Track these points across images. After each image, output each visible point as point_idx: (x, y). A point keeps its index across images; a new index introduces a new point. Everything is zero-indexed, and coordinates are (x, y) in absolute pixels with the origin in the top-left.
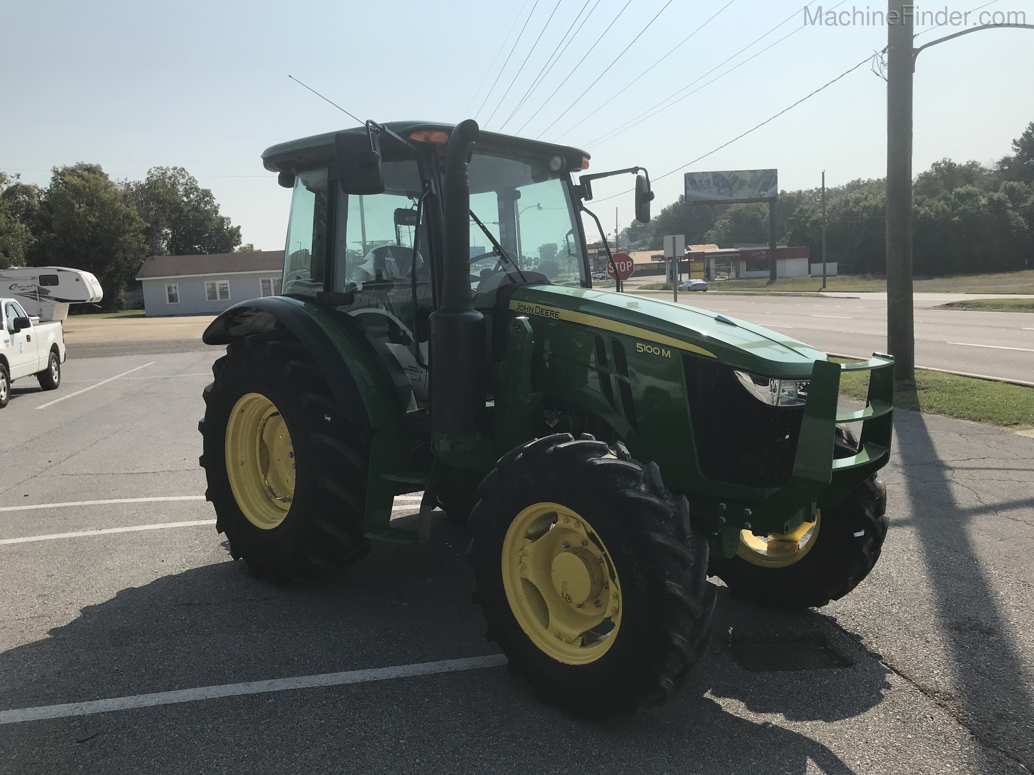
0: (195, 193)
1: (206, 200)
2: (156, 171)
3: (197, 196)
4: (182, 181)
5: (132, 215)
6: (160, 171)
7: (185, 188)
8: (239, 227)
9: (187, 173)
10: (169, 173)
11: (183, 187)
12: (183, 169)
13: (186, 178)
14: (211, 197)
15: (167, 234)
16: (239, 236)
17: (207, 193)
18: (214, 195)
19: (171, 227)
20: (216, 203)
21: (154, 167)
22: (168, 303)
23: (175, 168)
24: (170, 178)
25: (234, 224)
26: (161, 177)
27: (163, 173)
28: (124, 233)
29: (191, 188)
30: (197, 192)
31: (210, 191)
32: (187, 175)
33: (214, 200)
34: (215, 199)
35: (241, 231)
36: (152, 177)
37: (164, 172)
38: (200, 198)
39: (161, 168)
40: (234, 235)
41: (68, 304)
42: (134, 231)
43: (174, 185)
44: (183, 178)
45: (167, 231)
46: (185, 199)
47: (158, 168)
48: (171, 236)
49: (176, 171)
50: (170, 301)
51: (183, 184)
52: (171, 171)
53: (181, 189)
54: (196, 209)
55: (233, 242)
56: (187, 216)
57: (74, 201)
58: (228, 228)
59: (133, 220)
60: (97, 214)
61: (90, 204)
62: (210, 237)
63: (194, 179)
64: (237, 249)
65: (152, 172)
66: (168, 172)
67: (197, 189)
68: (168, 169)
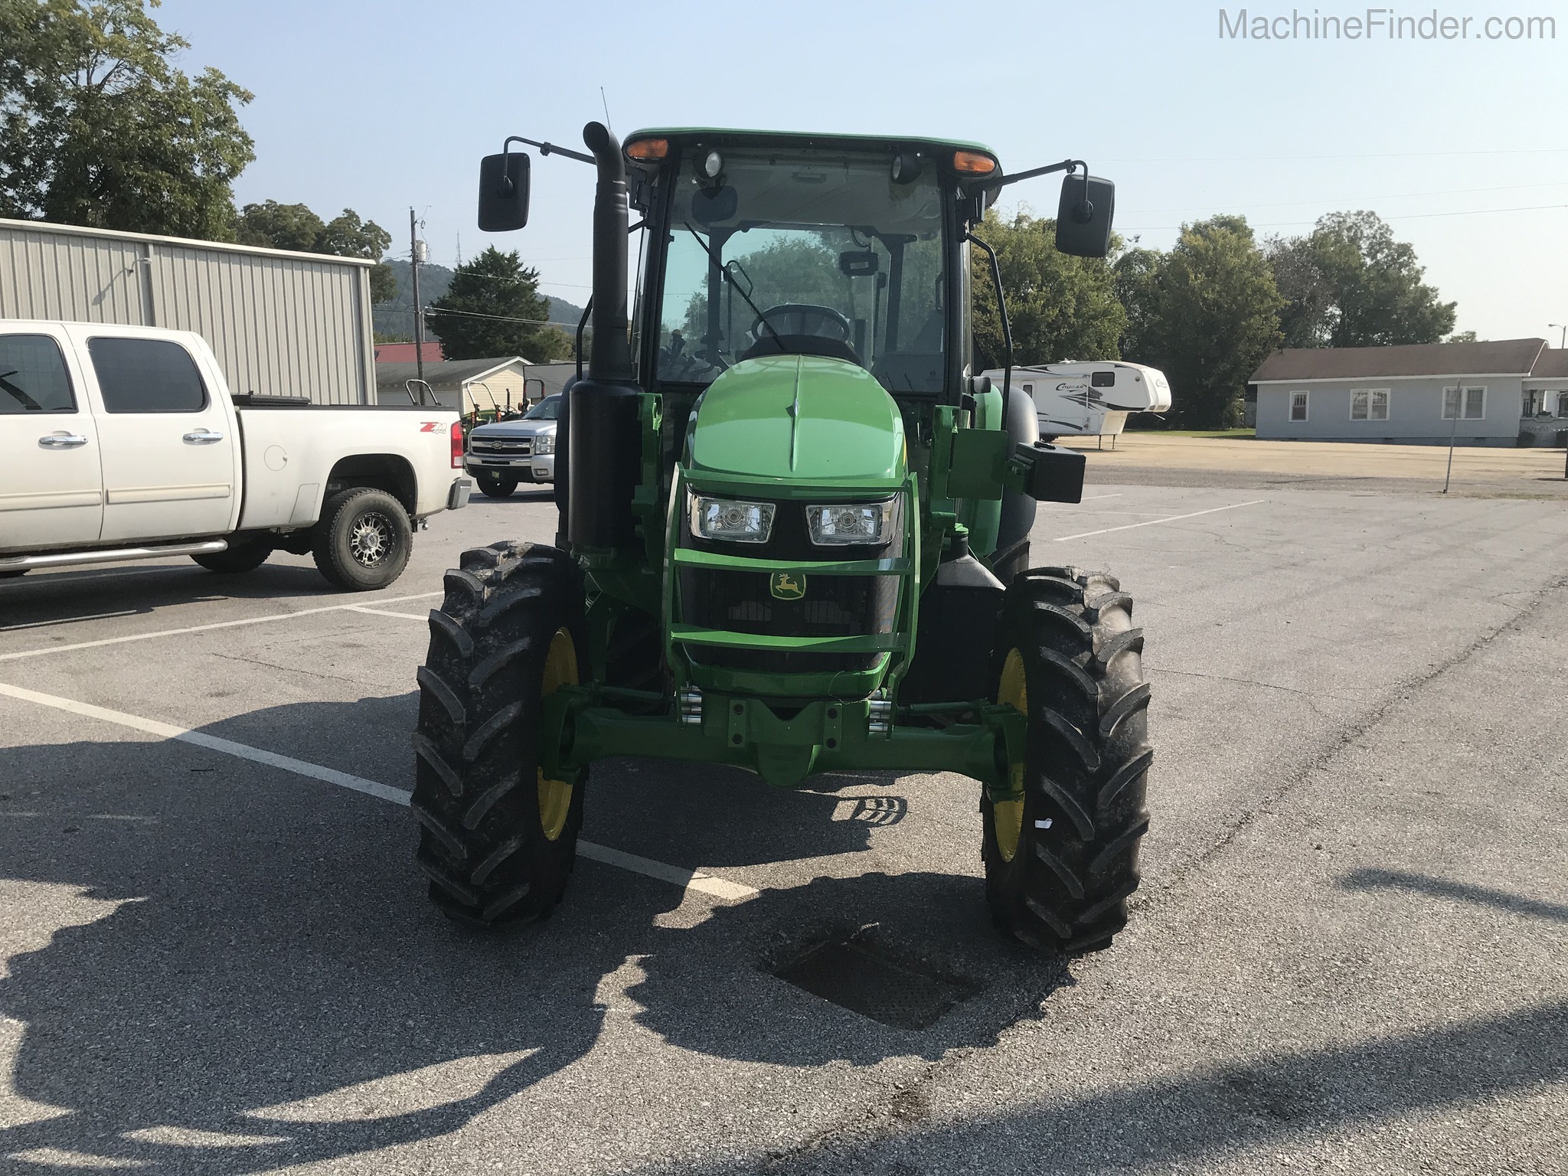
0: (1386, 251)
1: (1401, 260)
2: (1329, 219)
3: (1387, 256)
4: (1367, 232)
5: (1265, 287)
6: (1336, 220)
7: (1370, 244)
8: (1454, 304)
9: (1378, 219)
10: (1349, 222)
11: (1368, 242)
12: (1373, 213)
13: (1375, 228)
14: (1412, 256)
15: (1333, 316)
16: (1452, 318)
17: (1405, 250)
18: (1416, 253)
19: (1341, 306)
20: (1418, 264)
21: (1328, 214)
22: (1290, 420)
23: (1359, 213)
24: (1349, 229)
25: (1443, 299)
26: (1337, 229)
27: (1339, 222)
28: (1251, 315)
29: (1381, 242)
30: (1389, 249)
31: (1411, 245)
32: (1377, 222)
33: (1415, 261)
34: (1417, 258)
35: (1457, 311)
36: (1323, 229)
37: (1341, 219)
38: (1393, 258)
39: (1339, 215)
40: (1445, 316)
41: (1126, 413)
42: (1265, 311)
43: (1354, 240)
44: (1370, 227)
45: (1334, 310)
46: (1369, 261)
47: (1333, 215)
48: (1338, 320)
49: (1360, 217)
50: (1295, 417)
51: (1368, 238)
52: (1353, 218)
53: (1364, 245)
54: (1384, 276)
55: (1437, 327)
56: (1366, 288)
57: (1190, 270)
58: (1432, 305)
59: (1266, 294)
60: (1218, 289)
61: (1211, 274)
62: (1399, 320)
63: (1387, 229)
64: (1445, 339)
65: (1324, 220)
66: (1348, 220)
67: (1389, 244)
68: (1348, 215)
